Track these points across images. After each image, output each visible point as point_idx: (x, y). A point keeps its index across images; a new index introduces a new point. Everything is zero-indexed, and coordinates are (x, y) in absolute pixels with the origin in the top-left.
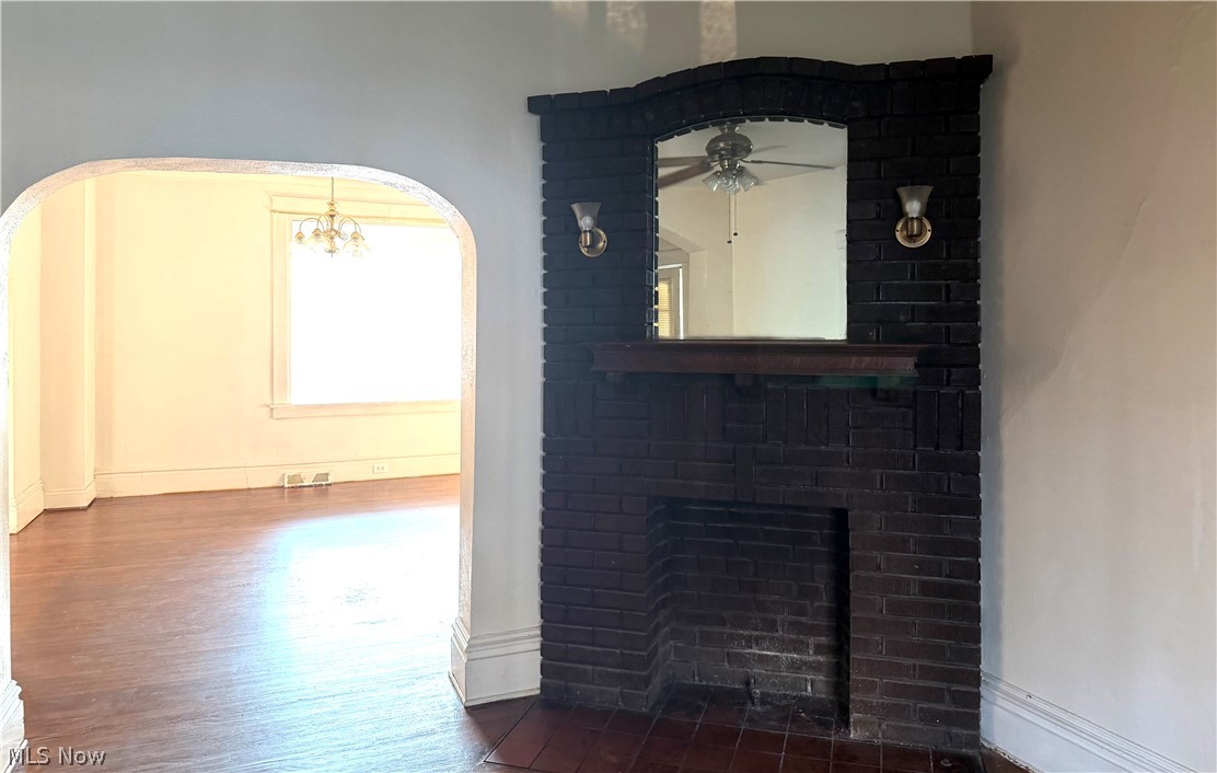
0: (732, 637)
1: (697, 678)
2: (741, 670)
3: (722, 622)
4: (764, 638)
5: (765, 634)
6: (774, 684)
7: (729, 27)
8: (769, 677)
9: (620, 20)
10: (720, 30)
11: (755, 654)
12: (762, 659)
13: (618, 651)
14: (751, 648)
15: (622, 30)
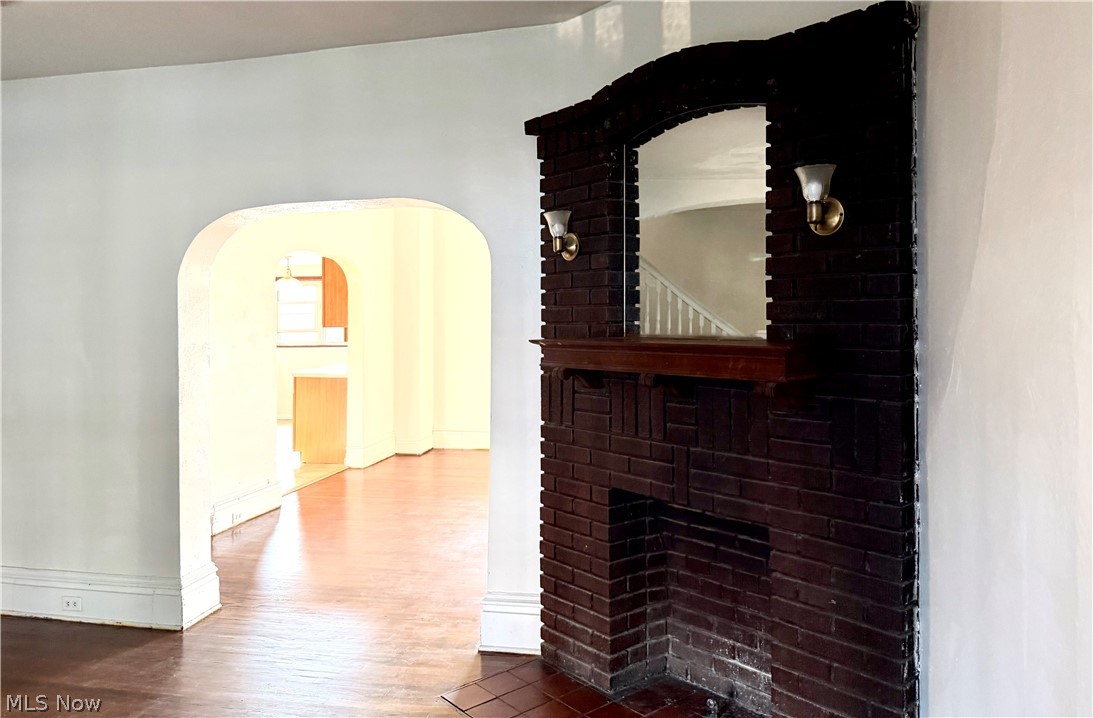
0: (718, 645)
1: (689, 677)
2: (725, 679)
3: (709, 627)
4: (744, 651)
5: (746, 647)
6: (753, 702)
7: (685, 22)
8: (749, 693)
9: (605, 36)
10: (678, 26)
11: (736, 666)
12: (743, 673)
13: (590, 631)
14: (734, 658)
15: (606, 45)
